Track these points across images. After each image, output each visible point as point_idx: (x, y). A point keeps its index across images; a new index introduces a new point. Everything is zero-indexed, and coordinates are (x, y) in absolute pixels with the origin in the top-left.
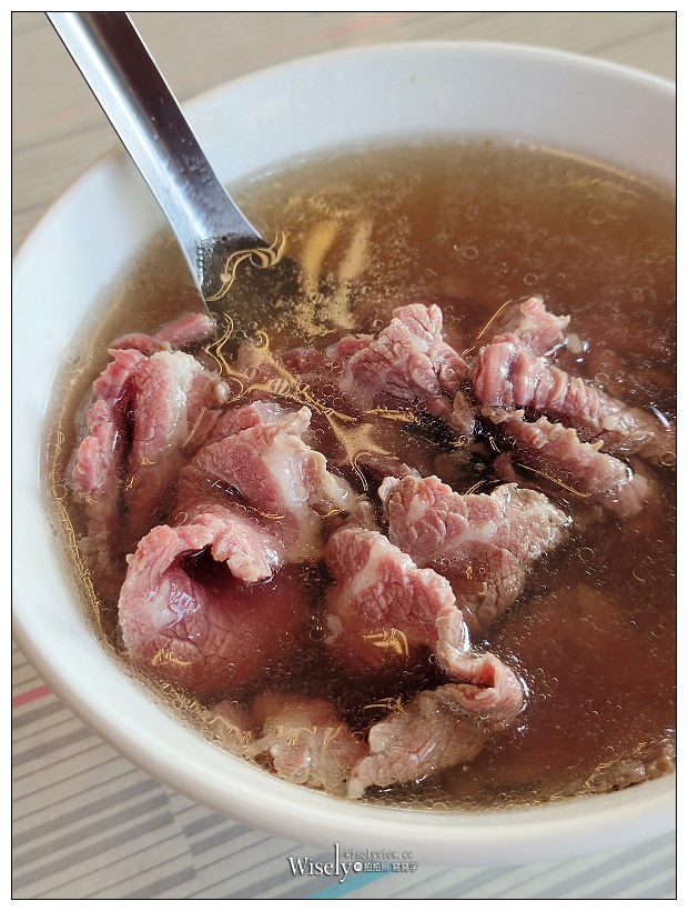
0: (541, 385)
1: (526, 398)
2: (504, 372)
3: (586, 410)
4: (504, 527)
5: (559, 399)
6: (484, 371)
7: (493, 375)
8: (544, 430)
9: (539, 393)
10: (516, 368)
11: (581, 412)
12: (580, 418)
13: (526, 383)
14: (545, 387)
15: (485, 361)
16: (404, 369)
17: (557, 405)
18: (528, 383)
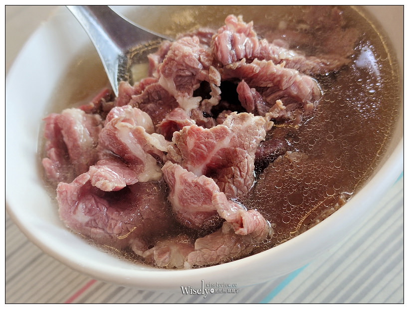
0: (247, 47)
1: (242, 54)
2: (229, 47)
3: (271, 52)
4: (234, 137)
5: (258, 50)
6: (219, 48)
7: (224, 50)
8: (257, 64)
9: (248, 51)
10: (233, 42)
11: (269, 53)
12: (269, 56)
13: (240, 48)
14: (249, 47)
15: (219, 44)
16: (181, 61)
17: (257, 53)
18: (241, 47)
